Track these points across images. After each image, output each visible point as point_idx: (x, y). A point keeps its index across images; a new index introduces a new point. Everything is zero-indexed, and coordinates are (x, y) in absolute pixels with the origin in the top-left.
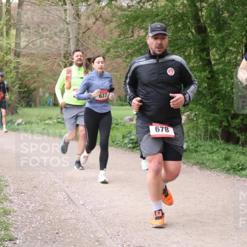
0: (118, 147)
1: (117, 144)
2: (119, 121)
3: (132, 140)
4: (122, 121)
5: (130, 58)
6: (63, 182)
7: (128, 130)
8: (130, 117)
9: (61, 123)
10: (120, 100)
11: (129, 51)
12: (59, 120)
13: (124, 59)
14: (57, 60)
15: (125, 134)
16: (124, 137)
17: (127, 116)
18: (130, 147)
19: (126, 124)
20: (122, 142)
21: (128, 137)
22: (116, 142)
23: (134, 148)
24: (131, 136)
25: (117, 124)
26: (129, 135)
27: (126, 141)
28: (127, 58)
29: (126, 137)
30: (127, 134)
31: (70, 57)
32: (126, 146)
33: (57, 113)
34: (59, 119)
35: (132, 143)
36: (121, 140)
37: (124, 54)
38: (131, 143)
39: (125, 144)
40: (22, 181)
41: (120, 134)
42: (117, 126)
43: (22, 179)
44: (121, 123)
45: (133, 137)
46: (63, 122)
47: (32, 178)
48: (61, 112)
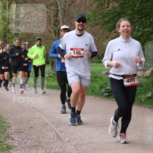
0: (96, 96)
1: (96, 93)
2: (98, 75)
3: (108, 89)
4: (100, 75)
5: (106, 25)
6: (53, 124)
7: (104, 82)
8: (106, 72)
9: (52, 77)
10: (98, 58)
11: (105, 19)
12: (51, 75)
13: (102, 26)
14: (48, 27)
15: (102, 85)
16: (101, 88)
17: (104, 71)
18: (106, 96)
19: (103, 77)
20: (100, 91)
21: (105, 87)
22: (95, 92)
23: (109, 96)
24: (107, 87)
25: (96, 78)
26: (105, 86)
27: (103, 91)
28: (104, 25)
29: (103, 88)
30: (104, 86)
31: (59, 24)
32: (103, 95)
33: (49, 70)
34: (50, 74)
35: (108, 92)
36: (99, 90)
37: (101, 22)
38: (106, 92)
39: (102, 93)
40: (21, 123)
41: (98, 85)
42: (96, 79)
43: (21, 121)
44: (99, 76)
45: (108, 88)
46: (53, 76)
47: (29, 120)
48: (52, 69)
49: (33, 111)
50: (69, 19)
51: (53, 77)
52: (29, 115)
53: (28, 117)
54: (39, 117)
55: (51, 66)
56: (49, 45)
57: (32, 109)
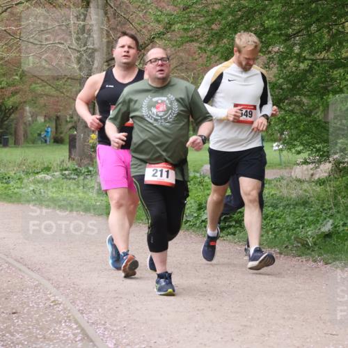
2: (192, 175)
4: (198, 175)
5: (215, 42)
6: (73, 302)
9: (70, 179)
11: (213, 26)
12: (67, 172)
13: (203, 46)
16: (200, 208)
19: (207, 179)
20: (197, 218)
28: (209, 42)
33: (62, 158)
34: (66, 170)
36: (196, 215)
44: (195, 177)
46: (72, 176)
47: (8, 293)
48: (70, 157)
49: (20, 270)
50: (118, 25)
51: (74, 179)
52: (9, 279)
53: (5, 285)
54: (36, 286)
55: (68, 150)
56: (62, 93)
57: (15, 263)
